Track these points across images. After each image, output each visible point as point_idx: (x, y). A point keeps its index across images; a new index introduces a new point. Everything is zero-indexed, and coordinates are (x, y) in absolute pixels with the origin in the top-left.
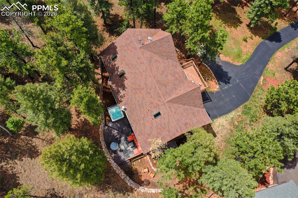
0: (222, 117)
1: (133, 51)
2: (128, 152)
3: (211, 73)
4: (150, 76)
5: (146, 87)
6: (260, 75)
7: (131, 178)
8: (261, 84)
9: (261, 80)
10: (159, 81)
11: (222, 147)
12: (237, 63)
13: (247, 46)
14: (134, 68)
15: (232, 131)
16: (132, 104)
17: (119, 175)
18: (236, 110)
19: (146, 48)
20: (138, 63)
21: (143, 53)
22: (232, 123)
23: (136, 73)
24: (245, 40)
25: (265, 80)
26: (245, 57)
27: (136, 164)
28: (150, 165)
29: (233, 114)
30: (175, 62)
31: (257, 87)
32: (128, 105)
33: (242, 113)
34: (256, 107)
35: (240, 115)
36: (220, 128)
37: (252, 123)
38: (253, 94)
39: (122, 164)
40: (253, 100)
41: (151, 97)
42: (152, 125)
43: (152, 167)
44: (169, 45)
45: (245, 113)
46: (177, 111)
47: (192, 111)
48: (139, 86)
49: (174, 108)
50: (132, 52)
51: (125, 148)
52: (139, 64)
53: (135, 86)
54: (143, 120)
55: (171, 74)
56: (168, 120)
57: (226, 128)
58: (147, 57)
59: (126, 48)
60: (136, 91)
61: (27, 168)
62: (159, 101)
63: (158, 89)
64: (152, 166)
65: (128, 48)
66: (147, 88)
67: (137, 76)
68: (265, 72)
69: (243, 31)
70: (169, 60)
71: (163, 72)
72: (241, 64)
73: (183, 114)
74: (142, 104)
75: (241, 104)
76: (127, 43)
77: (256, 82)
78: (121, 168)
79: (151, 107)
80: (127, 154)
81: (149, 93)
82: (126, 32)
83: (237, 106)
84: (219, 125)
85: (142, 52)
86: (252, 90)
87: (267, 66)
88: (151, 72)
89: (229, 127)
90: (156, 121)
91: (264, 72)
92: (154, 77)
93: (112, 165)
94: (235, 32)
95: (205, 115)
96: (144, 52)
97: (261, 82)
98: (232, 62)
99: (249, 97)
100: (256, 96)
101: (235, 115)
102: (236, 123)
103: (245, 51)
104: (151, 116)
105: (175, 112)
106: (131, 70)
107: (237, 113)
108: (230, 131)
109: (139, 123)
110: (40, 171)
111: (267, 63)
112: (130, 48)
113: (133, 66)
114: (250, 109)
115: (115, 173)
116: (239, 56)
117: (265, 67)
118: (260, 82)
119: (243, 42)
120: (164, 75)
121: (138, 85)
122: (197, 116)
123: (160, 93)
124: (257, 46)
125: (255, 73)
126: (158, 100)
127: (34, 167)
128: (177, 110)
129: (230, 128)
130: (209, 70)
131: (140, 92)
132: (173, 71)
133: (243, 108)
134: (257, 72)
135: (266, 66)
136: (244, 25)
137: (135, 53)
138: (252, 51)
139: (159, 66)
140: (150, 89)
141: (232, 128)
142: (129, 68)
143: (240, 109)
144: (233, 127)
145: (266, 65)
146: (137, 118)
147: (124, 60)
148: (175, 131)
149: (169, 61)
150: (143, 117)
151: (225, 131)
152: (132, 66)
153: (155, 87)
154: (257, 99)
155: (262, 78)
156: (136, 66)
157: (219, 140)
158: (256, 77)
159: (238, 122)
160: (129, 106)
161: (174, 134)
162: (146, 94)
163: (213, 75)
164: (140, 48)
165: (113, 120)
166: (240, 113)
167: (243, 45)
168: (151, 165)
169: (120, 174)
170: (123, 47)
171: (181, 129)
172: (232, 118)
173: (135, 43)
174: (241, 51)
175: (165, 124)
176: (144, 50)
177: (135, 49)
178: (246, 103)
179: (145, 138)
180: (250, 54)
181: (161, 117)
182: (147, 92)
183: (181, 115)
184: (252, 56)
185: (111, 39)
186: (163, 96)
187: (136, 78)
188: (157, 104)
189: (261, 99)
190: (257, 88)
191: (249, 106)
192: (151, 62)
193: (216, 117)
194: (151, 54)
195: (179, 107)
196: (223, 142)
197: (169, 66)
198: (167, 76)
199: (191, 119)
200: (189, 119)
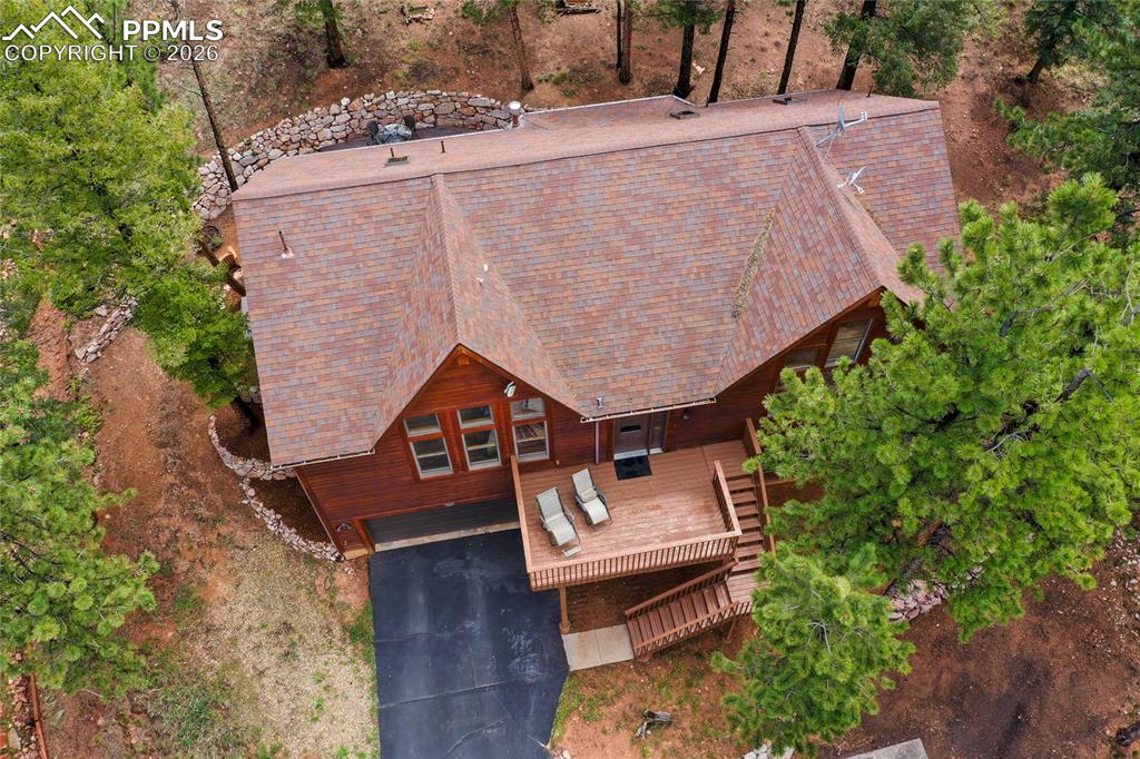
30: (715, 367)
36: (310, 686)
46: (371, 232)
55: (625, 292)
57: (292, 727)
70: (730, 325)
71: (638, 238)
73: (348, 261)
120: (615, 242)
128: (379, 227)
149: (721, 321)
151: (280, 714)
183: (347, 247)
192: (706, 176)
193: (385, 686)
194: (764, 200)
195: (397, 253)
196: (225, 668)
197: (681, 307)
198: (612, 255)
199: (312, 310)
200: (311, 298)
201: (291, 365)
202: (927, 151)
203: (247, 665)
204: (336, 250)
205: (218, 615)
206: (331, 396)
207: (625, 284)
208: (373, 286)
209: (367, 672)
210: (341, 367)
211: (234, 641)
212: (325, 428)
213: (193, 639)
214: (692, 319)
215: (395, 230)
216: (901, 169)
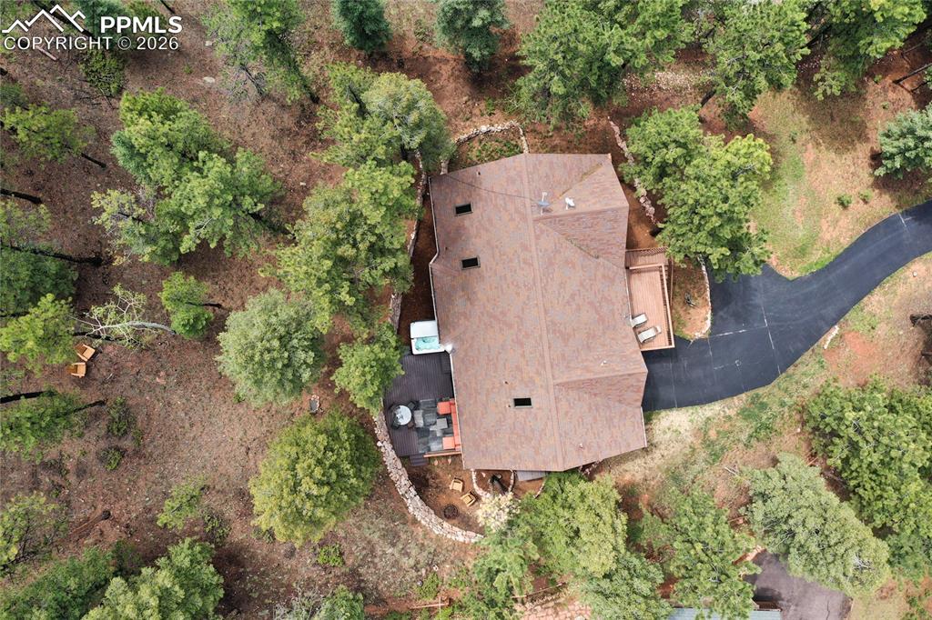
0: (684, 410)
1: (514, 220)
2: (431, 436)
3: (705, 286)
4: (537, 305)
5: (518, 327)
6: (835, 322)
7: (419, 492)
8: (826, 347)
9: (830, 338)
10: (554, 323)
11: (653, 483)
12: (786, 271)
13: (840, 223)
14: (504, 263)
15: (694, 450)
16: (471, 346)
17: (394, 484)
18: (728, 401)
19: (551, 222)
20: (519, 257)
21: (537, 238)
22: (702, 432)
23: (506, 279)
24: (843, 204)
25: (841, 336)
26: (819, 257)
27: (441, 465)
28: (471, 477)
29: (714, 410)
30: (615, 267)
31: (810, 352)
32: (463, 344)
33: (738, 415)
34: (782, 404)
35: (729, 418)
36: (668, 436)
37: (753, 441)
38: (791, 370)
39: (409, 457)
40: (783, 385)
41: (523, 356)
42: (504, 417)
43: (475, 486)
44: (614, 228)
45: (745, 414)
46: (573, 411)
47: (608, 414)
48: (503, 313)
49: (567, 400)
50: (512, 220)
51: (425, 425)
52: (519, 261)
53: (493, 309)
54: (487, 395)
55: (591, 303)
56: (542, 427)
57: (682, 442)
58: (546, 250)
59: (502, 202)
60: (491, 322)
61: (196, 418)
62: (538, 373)
63: (546, 348)
64: (474, 481)
65: (505, 203)
66: (520, 330)
67: (505, 286)
68: (851, 315)
69: (852, 169)
70: (601, 260)
71: (573, 296)
72: (797, 275)
73: (582, 420)
74: (497, 359)
75: (747, 390)
76: (506, 190)
77: (813, 336)
78: (403, 465)
79: (515, 378)
80: (426, 439)
81: (521, 344)
82: (514, 161)
83: (734, 391)
84: (669, 429)
85: (538, 233)
86: (791, 359)
87: (866, 299)
88: (543, 296)
89: (689, 440)
90: (515, 415)
91: (848, 314)
92: (546, 312)
93: (385, 459)
94: (827, 169)
95: (636, 425)
96: (542, 231)
97: (828, 343)
98: (775, 264)
99: (776, 375)
100: (796, 377)
101: (719, 414)
102: (712, 434)
103: (828, 236)
104: (507, 398)
105: (567, 413)
106: (497, 264)
107: (726, 409)
108: (687, 451)
109: (476, 397)
110: (224, 433)
111: (868, 290)
112: (510, 207)
113: (505, 257)
114: (763, 406)
115: (388, 477)
116: (802, 252)
117: (858, 299)
118: (825, 341)
119: (833, 206)
120: (574, 306)
121: (500, 310)
122: (615, 427)
123: (547, 359)
124: (869, 227)
125: (823, 312)
126: (537, 370)
127: (213, 420)
128: (571, 408)
129: (692, 442)
130: (703, 278)
131: (501, 329)
132: (600, 296)
133: (747, 401)
134: (830, 311)
135: (863, 298)
136: (863, 151)
137: (520, 229)
138: (846, 242)
139: (570, 278)
140: (527, 336)
141: (697, 443)
142: (493, 257)
143: (740, 401)
144: (700, 441)
145: (865, 296)
146: (474, 385)
147: (487, 230)
148: (551, 457)
149: (599, 264)
150: (488, 390)
151: (678, 447)
152: (500, 256)
153: (541, 337)
154: (795, 386)
155: (835, 331)
156: (511, 261)
157: (652, 465)
158: (821, 323)
159: (718, 432)
160: (465, 346)
161: (545, 463)
162: (513, 340)
163: (708, 293)
164: (537, 220)
165: (415, 352)
166: (732, 413)
167: (829, 219)
168: (474, 477)
169: (398, 483)
170: (493, 195)
171: (564, 459)
172: (709, 419)
173: (528, 202)
174: (813, 238)
175: (533, 431)
176: (544, 227)
177: (524, 218)
178: (761, 391)
179: (477, 437)
180: (836, 250)
181: (531, 412)
182: (517, 338)
183: (578, 421)
184: (837, 257)
185: (471, 113)
186: (552, 367)
187: (502, 290)
188: (531, 378)
189: (805, 387)
190: (808, 358)
191: (765, 400)
192: (551, 264)
193: (669, 406)
194: (559, 239)
195: (579, 400)
196: (661, 471)
197: (595, 280)
198: (579, 308)
199: (599, 435)
200: (594, 434)
201: (616, 441)
202: (540, 162)
203: (659, 462)
204: (579, 426)
205: (639, 478)
206: (625, 425)
207: (589, 303)
208: (590, 409)
209: (663, 413)
210: (616, 421)
211: (650, 469)
212: (634, 426)
213: (649, 485)
214: (599, 275)
215: (572, 400)
216: (547, 176)
